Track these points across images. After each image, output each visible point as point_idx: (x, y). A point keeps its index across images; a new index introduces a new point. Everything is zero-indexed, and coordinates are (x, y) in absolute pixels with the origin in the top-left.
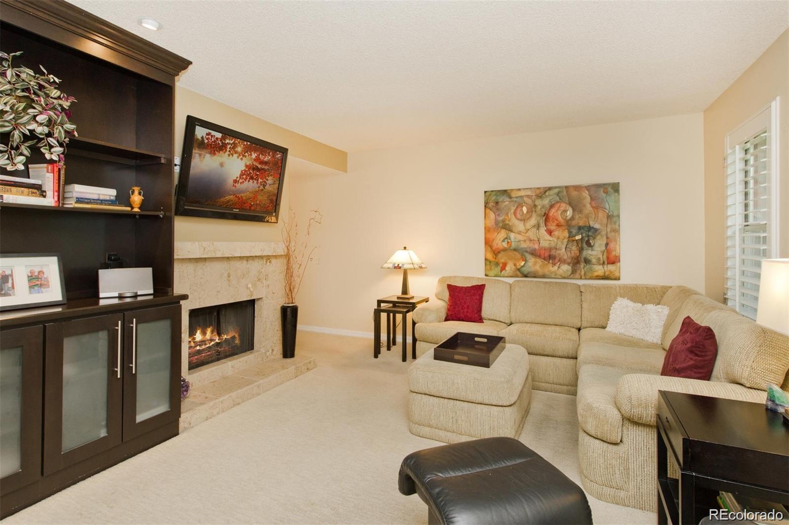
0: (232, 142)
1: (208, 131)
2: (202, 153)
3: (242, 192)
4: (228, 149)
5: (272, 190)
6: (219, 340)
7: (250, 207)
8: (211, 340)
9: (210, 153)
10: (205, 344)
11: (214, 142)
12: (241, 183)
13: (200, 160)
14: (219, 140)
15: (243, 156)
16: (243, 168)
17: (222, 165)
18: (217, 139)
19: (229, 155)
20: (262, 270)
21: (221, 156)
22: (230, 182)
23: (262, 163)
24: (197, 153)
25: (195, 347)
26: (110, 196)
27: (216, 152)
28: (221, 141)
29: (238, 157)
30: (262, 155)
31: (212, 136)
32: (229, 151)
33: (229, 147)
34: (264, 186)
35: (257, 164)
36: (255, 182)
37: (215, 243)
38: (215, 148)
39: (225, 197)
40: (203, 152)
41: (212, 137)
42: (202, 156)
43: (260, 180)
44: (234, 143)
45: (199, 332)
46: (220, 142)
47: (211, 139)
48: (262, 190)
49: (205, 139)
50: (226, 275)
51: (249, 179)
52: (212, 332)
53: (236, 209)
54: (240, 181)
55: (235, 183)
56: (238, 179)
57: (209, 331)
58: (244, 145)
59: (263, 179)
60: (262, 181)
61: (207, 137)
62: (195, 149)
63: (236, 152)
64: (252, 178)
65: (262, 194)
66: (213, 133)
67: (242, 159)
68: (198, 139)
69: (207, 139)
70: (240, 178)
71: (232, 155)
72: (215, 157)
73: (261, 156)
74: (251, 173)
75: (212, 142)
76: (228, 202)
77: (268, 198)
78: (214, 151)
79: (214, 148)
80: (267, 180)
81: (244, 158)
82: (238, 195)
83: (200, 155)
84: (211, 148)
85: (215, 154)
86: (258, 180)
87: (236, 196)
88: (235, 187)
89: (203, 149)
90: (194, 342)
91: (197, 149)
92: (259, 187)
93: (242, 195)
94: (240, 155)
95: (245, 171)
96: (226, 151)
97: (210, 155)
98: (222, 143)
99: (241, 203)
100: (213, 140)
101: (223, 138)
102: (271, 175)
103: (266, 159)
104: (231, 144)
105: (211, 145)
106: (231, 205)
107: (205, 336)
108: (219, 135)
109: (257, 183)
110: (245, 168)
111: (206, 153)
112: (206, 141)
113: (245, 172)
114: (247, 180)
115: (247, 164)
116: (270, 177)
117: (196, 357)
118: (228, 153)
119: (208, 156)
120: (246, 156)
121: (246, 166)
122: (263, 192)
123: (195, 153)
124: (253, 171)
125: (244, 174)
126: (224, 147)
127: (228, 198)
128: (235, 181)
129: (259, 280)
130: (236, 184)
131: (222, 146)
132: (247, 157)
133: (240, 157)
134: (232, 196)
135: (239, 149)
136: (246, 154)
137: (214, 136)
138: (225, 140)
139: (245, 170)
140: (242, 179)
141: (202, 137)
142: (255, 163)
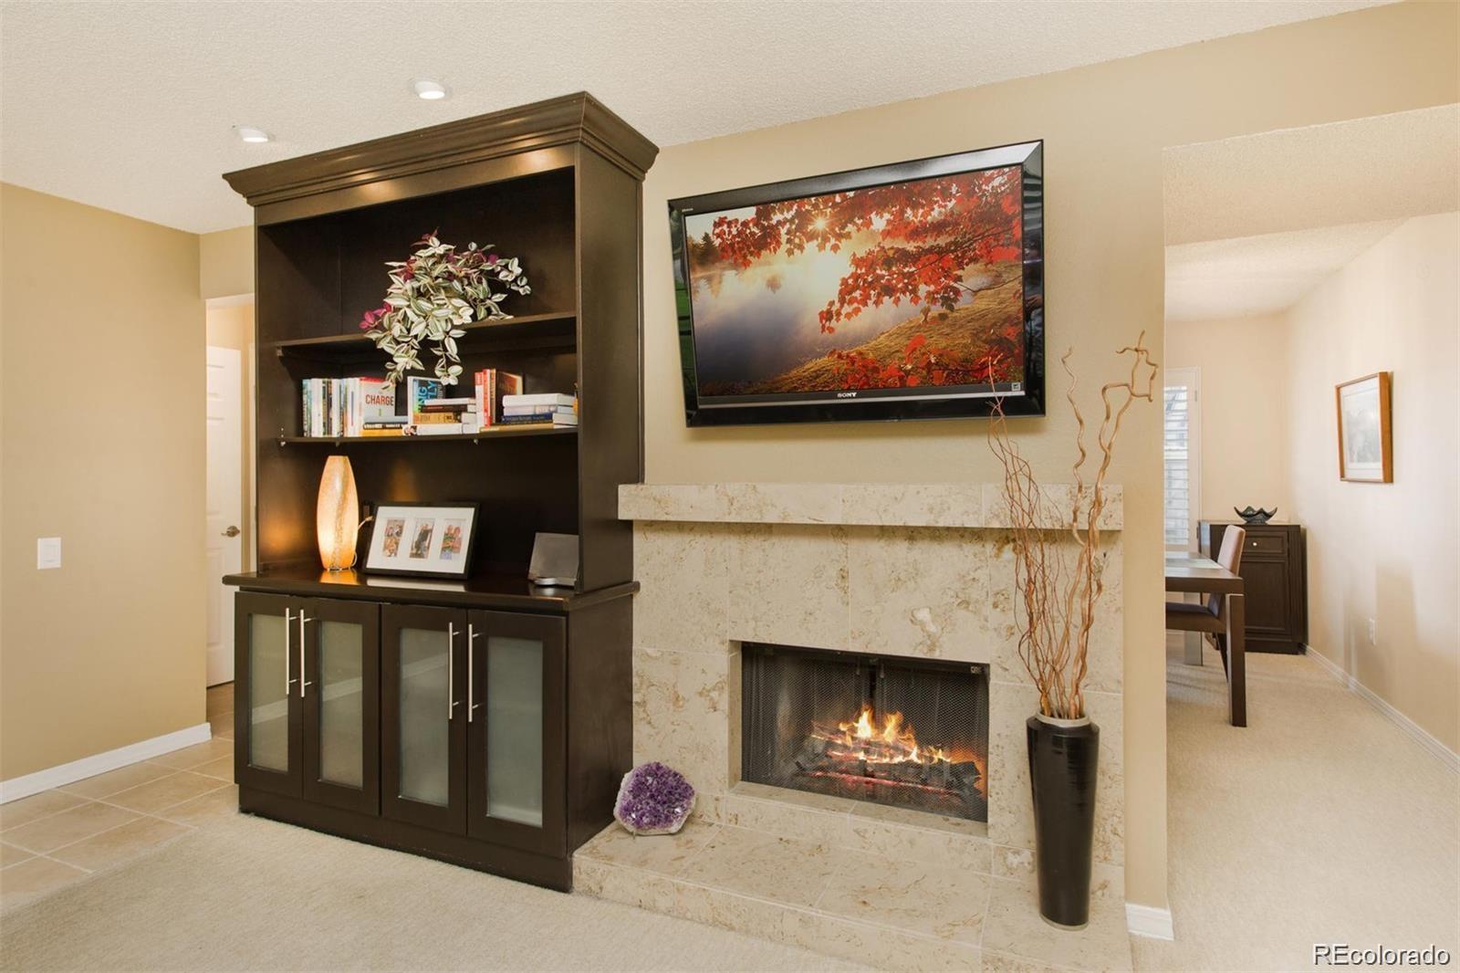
0: (792, 213)
1: (716, 216)
2: (712, 273)
3: (857, 340)
4: (784, 238)
5: (993, 306)
6: (919, 756)
7: (901, 378)
8: (896, 749)
9: (735, 266)
10: (881, 755)
11: (739, 233)
12: (848, 316)
13: (713, 291)
14: (751, 225)
15: (839, 237)
16: (847, 270)
17: (773, 284)
18: (745, 224)
19: (790, 252)
20: (977, 575)
21: (769, 263)
22: (811, 321)
23: (916, 232)
24: (702, 278)
25: (855, 750)
26: (550, 406)
27: (749, 257)
28: (756, 225)
29: (821, 247)
30: (915, 206)
31: (729, 224)
32: (789, 241)
33: (783, 231)
34: (948, 302)
35: (900, 243)
36: (906, 299)
37: (761, 487)
38: (744, 249)
39: (802, 364)
40: (714, 271)
41: (729, 227)
42: (715, 281)
43: (923, 289)
44: (798, 214)
45: (865, 716)
46: (755, 230)
47: (730, 232)
48: (943, 317)
49: (713, 238)
50: (833, 572)
51: (879, 295)
52: (902, 728)
53: (849, 390)
54: (844, 311)
55: (830, 319)
56: (837, 305)
57: (892, 722)
58: (835, 205)
59: (936, 282)
60: (932, 288)
61: (717, 231)
62: (694, 270)
63: (811, 237)
64: (889, 290)
65: (947, 330)
66: (730, 215)
67: (835, 248)
68: (695, 246)
69: (718, 236)
70: (842, 301)
71: (801, 247)
72: (749, 272)
73: (909, 212)
74: (883, 277)
75: (734, 237)
76: (818, 377)
77: (975, 335)
78: (745, 257)
79: (741, 249)
80: (959, 279)
81: (844, 243)
82: (845, 353)
83: (709, 279)
84: (734, 252)
85: (746, 264)
86: (914, 291)
87: (840, 357)
88: (831, 330)
89: (713, 263)
90: (853, 738)
91: (698, 268)
92: (926, 311)
93: (862, 348)
94: (826, 240)
95: (856, 277)
96: (779, 243)
97: (734, 272)
98: (763, 228)
99: (865, 372)
100: (734, 231)
101: (764, 214)
102: (974, 260)
103: (936, 214)
104: (791, 221)
105: (732, 245)
106: (826, 384)
107: (883, 732)
108: (749, 213)
109: (915, 299)
110: (853, 269)
111: (724, 269)
112: (717, 242)
113: (856, 281)
114: (870, 302)
115: (858, 256)
116: (970, 268)
117: (855, 778)
118: (785, 246)
119: (730, 275)
120: (848, 236)
121: (857, 262)
122: (948, 321)
123: (697, 280)
124: (889, 269)
125: (856, 288)
126: (770, 235)
127: (812, 365)
128: (827, 316)
129: (965, 603)
130: (833, 323)
131: (764, 236)
132: (854, 235)
133: (828, 246)
134: (826, 358)
135: (820, 224)
136: (850, 228)
137: (737, 220)
138: (768, 218)
139: (852, 275)
140: (850, 302)
141: (706, 237)
142: (888, 244)
